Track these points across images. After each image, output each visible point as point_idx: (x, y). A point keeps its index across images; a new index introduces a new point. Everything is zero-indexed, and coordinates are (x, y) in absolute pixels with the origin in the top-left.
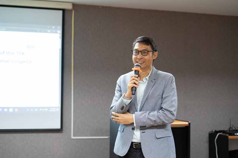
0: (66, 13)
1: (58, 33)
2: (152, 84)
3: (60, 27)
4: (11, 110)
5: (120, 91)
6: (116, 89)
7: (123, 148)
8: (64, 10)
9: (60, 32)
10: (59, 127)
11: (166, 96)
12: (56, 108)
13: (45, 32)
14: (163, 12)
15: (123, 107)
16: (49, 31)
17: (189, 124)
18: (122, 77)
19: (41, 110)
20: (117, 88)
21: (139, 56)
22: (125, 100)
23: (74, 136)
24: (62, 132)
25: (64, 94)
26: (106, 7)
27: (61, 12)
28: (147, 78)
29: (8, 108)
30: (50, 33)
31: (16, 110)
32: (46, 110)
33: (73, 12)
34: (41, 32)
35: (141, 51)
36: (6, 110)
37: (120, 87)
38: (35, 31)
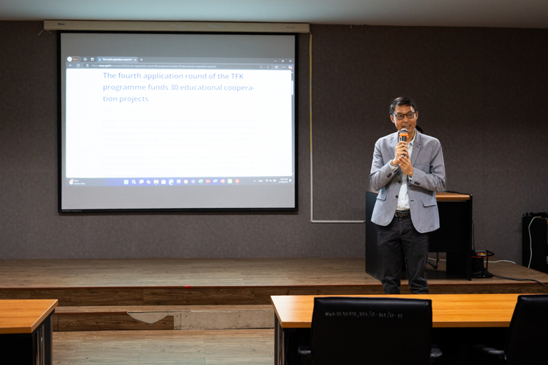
0: (300, 38)
1: (289, 69)
2: (418, 149)
3: (292, 61)
4: (230, 181)
5: (381, 156)
6: (375, 153)
7: (385, 217)
8: (297, 35)
9: (291, 67)
10: (293, 206)
11: (437, 165)
12: (289, 178)
13: (270, 68)
14: (449, 29)
15: (391, 174)
16: (277, 67)
17: (471, 197)
18: (381, 140)
19: (267, 181)
21: (405, 120)
22: (393, 167)
23: (313, 219)
24: (297, 214)
25: (300, 158)
26: (360, 26)
27: (293, 37)
28: (412, 142)
29: (226, 179)
30: (277, 69)
31: (237, 181)
32: (275, 181)
33: (311, 36)
34: (265, 68)
35: (406, 115)
36: (223, 181)
37: (380, 151)
38: (258, 68)
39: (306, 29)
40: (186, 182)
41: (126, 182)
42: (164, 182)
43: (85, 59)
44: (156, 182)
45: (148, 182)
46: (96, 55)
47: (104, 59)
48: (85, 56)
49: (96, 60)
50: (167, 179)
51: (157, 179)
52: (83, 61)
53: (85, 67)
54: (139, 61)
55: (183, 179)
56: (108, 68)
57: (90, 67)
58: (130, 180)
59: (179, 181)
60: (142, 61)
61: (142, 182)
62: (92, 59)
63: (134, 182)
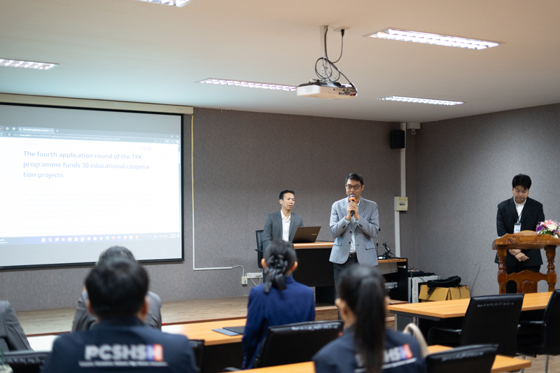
0: (185, 118)
3: (179, 136)
4: (131, 237)
5: (337, 214)
8: (182, 115)
9: (179, 142)
10: (181, 257)
16: (167, 141)
20: (333, 211)
21: (352, 190)
22: (346, 221)
23: (195, 267)
24: (183, 263)
25: (185, 217)
27: (180, 117)
28: (358, 205)
29: (128, 235)
31: (137, 237)
32: (166, 236)
33: (193, 117)
34: (158, 142)
35: (353, 186)
36: (125, 237)
38: (152, 141)
39: (190, 111)
40: (95, 239)
41: (44, 240)
42: (76, 239)
43: (7, 129)
44: (70, 239)
45: (63, 240)
46: (17, 125)
47: (24, 129)
48: (8, 126)
49: (17, 130)
50: (79, 237)
51: (70, 237)
52: (5, 130)
53: (7, 136)
54: (56, 132)
55: (92, 237)
56: (28, 137)
57: (12, 136)
58: (47, 238)
59: (89, 239)
60: (59, 133)
61: (57, 239)
62: (14, 129)
63: (50, 240)
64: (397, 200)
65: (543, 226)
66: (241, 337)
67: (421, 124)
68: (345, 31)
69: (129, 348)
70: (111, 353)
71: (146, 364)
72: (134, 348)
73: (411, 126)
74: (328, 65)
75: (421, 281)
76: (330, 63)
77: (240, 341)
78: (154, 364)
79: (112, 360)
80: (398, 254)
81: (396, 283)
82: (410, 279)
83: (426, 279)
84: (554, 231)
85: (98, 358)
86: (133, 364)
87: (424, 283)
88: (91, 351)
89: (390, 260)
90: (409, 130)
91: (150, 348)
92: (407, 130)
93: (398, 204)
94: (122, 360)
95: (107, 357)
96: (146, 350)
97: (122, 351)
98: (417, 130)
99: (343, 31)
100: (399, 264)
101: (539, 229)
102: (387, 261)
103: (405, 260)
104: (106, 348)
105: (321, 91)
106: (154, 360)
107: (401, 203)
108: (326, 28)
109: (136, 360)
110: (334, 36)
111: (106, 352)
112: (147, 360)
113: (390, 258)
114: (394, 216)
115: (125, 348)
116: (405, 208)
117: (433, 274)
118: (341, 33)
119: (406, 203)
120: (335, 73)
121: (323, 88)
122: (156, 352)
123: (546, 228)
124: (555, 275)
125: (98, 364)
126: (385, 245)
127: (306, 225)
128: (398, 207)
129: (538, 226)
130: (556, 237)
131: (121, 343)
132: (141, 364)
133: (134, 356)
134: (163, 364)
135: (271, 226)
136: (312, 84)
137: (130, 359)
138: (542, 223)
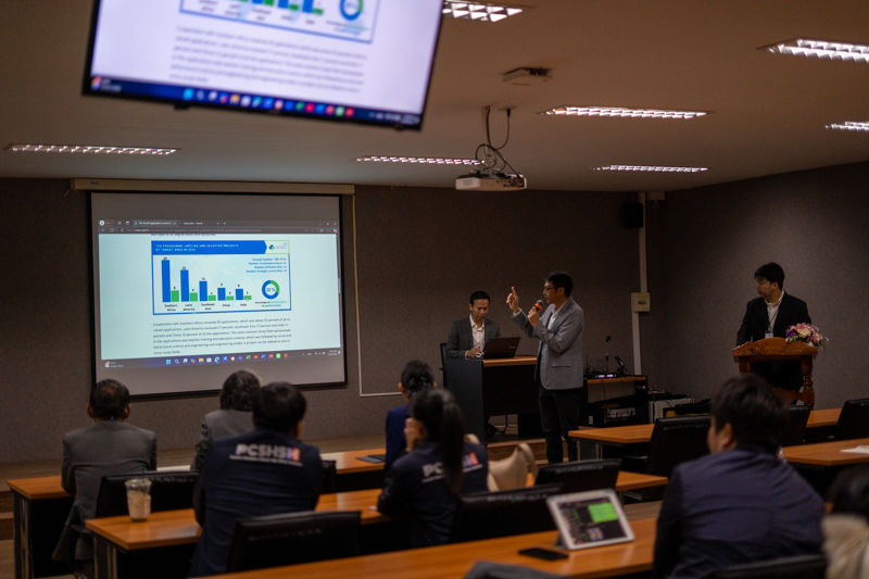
0: (344, 199)
3: (337, 224)
4: (278, 356)
8: (340, 196)
9: (336, 231)
13: (316, 232)
19: (316, 354)
23: (363, 393)
24: (346, 388)
25: (347, 328)
27: (337, 198)
29: (274, 353)
30: (322, 233)
31: (286, 356)
32: (324, 353)
33: (354, 197)
34: (310, 232)
36: (271, 356)
38: (302, 232)
39: (351, 191)
40: (233, 358)
41: (168, 362)
42: (209, 360)
43: (119, 223)
44: (201, 361)
45: (193, 361)
46: (132, 218)
47: (141, 223)
48: (120, 219)
49: (131, 224)
50: (213, 357)
51: (202, 357)
52: (117, 224)
53: (120, 232)
54: (180, 225)
56: (144, 233)
57: (125, 232)
58: (173, 359)
59: (225, 359)
61: (186, 360)
62: (128, 222)
63: (177, 361)
64: (635, 297)
65: (794, 330)
66: (383, 464)
67: (667, 194)
68: (512, 112)
69: (273, 448)
70: (257, 451)
71: (285, 462)
72: (276, 449)
73: (653, 197)
74: (492, 153)
75: (667, 406)
76: (494, 149)
77: (382, 468)
78: (291, 463)
79: (257, 456)
80: (638, 371)
81: (634, 409)
82: (651, 403)
83: (673, 403)
84: (807, 337)
85: (246, 454)
86: (274, 461)
87: (671, 409)
88: (241, 448)
89: (623, 379)
90: (649, 203)
91: (290, 450)
92: (646, 202)
93: (636, 303)
94: (266, 457)
95: (254, 454)
96: (286, 451)
97: (266, 450)
98: (660, 202)
99: (509, 111)
100: (638, 383)
101: (789, 335)
102: (619, 379)
103: (644, 378)
104: (254, 446)
105: (482, 184)
106: (292, 460)
107: (640, 301)
108: (488, 109)
109: (277, 458)
110: (497, 118)
111: (254, 450)
112: (286, 459)
113: (624, 376)
114: (631, 319)
115: (269, 448)
116: (647, 307)
117: (685, 396)
118: (506, 113)
119: (648, 301)
120: (500, 161)
121: (486, 181)
122: (295, 454)
123: (797, 333)
124: (813, 394)
125: (246, 458)
126: (618, 359)
127: (503, 335)
128: (636, 307)
129: (788, 331)
130: (811, 344)
131: (267, 444)
132: (281, 461)
133: (275, 454)
134: (300, 464)
135: (458, 337)
136: (471, 175)
137: (272, 456)
138: (793, 327)
